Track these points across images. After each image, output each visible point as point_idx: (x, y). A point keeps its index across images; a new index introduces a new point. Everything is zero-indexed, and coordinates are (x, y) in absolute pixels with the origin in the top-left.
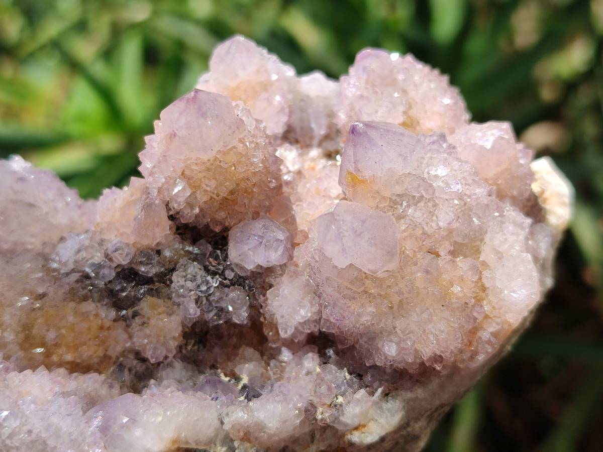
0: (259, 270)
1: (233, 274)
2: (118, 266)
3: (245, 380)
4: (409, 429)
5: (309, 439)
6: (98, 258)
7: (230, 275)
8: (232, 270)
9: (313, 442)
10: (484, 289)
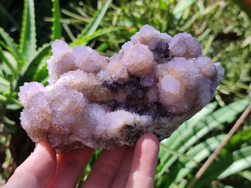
0: (146, 87)
1: (140, 87)
2: (114, 81)
3: (139, 110)
4: (175, 126)
5: (153, 125)
6: (109, 78)
7: (139, 87)
8: (140, 86)
9: (153, 126)
10: (197, 98)
